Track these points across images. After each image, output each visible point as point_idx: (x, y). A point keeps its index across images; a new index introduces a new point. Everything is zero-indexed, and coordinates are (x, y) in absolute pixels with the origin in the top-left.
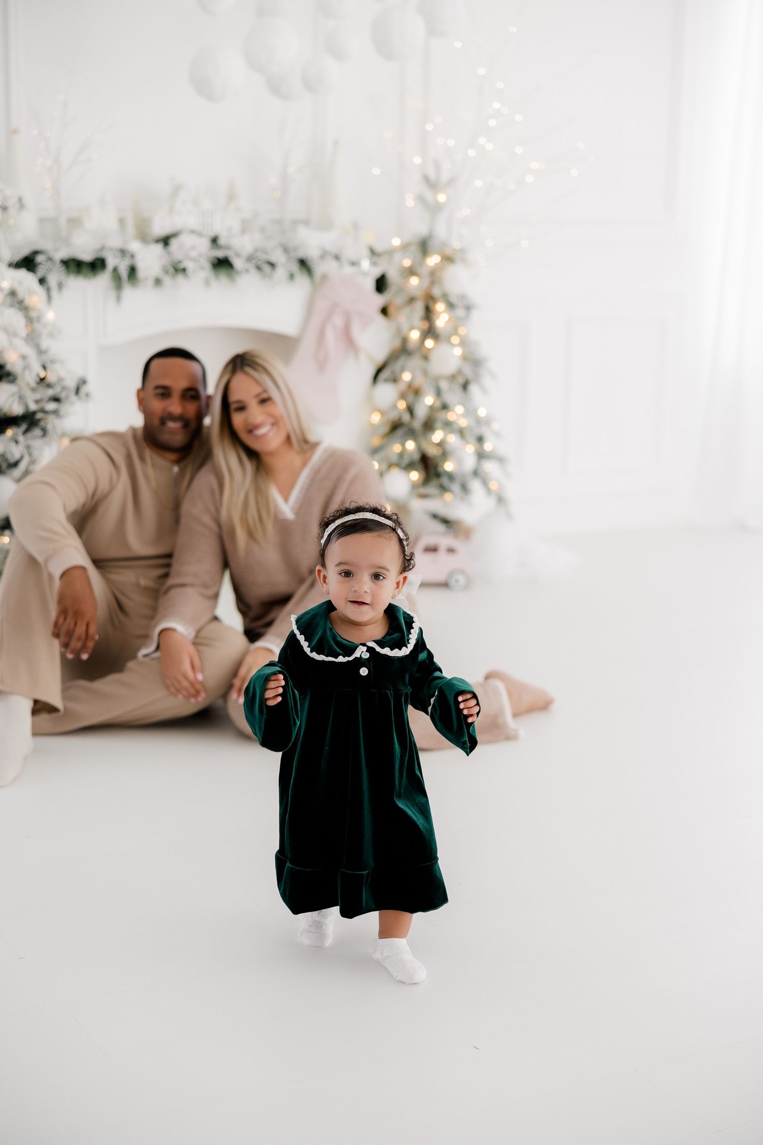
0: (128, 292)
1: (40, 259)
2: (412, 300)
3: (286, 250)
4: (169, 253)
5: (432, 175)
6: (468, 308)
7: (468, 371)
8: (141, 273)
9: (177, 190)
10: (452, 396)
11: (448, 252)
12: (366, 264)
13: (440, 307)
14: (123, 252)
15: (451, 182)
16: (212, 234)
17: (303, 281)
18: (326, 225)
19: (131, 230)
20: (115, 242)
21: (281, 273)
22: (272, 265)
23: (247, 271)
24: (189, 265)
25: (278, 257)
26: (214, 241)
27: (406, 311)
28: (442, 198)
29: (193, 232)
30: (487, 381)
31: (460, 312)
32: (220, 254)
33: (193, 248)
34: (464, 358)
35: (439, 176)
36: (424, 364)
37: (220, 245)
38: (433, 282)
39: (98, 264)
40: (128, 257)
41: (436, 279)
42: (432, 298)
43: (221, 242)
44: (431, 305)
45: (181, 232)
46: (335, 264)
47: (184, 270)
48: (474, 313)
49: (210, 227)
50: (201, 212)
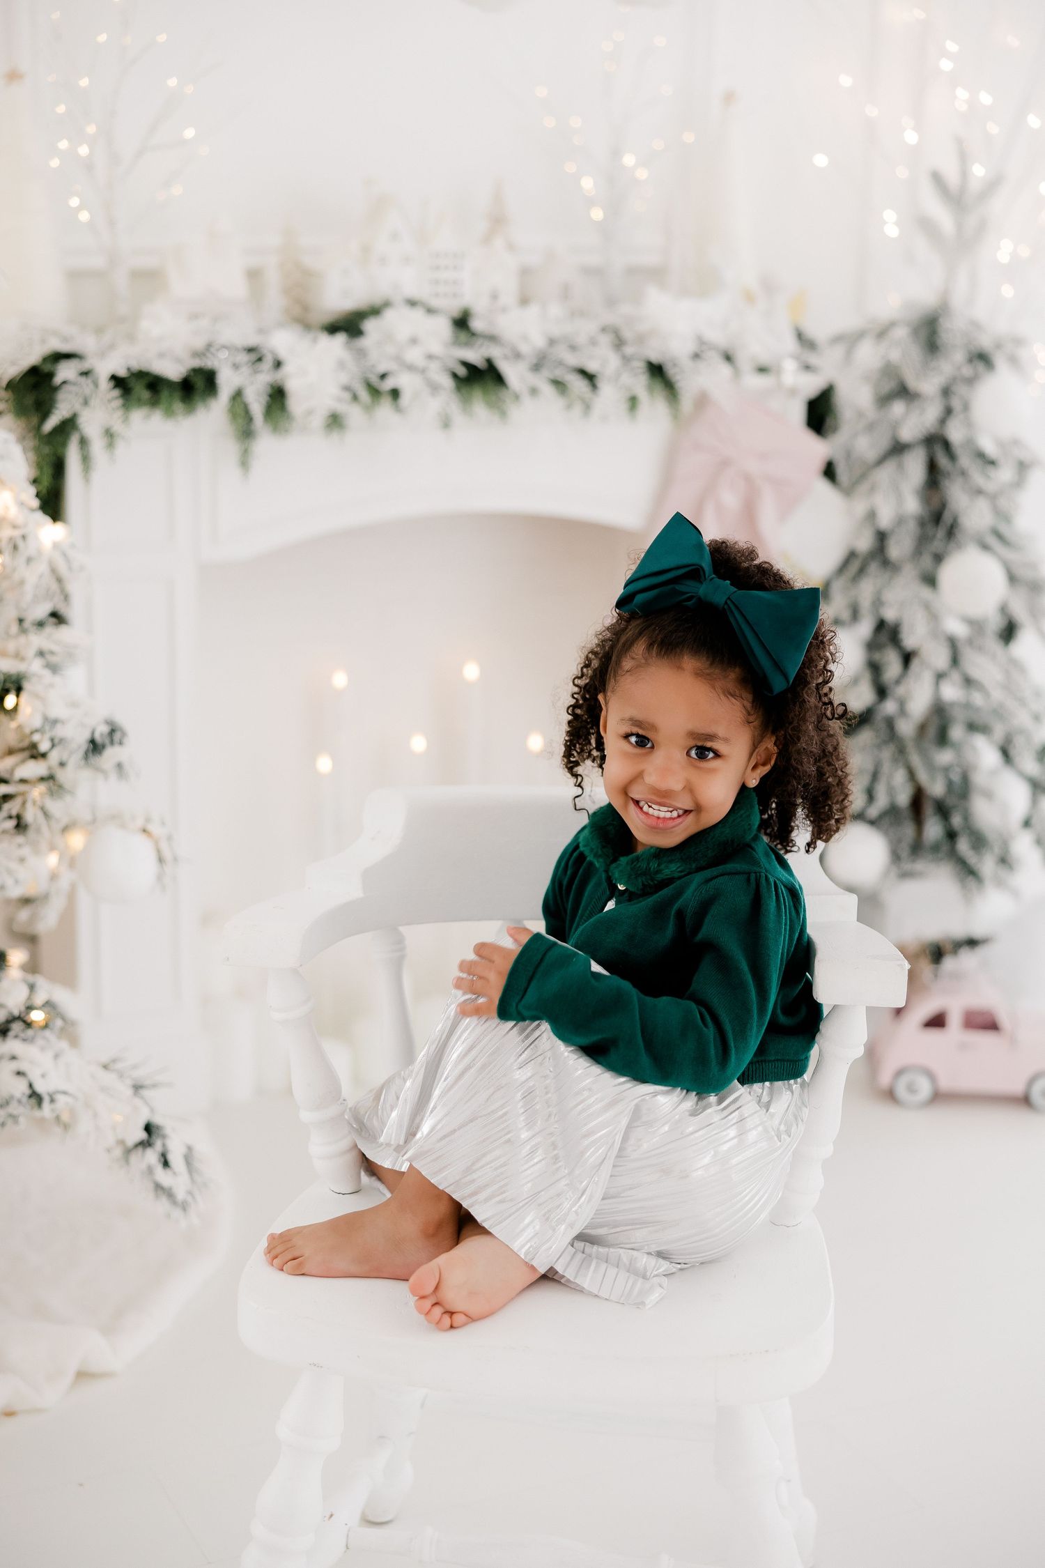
0: (266, 443)
1: (65, 372)
2: (899, 448)
3: (619, 343)
4: (361, 354)
5: (951, 171)
6: (1023, 467)
7: (1019, 611)
8: (296, 404)
9: (381, 205)
10: (983, 665)
12: (793, 372)
14: (255, 354)
16: (454, 307)
17: (655, 408)
18: (705, 281)
19: (275, 301)
20: (239, 332)
21: (609, 395)
22: (589, 377)
23: (534, 391)
24: (403, 381)
25: (602, 360)
26: (461, 322)
27: (885, 474)
29: (412, 303)
31: (1005, 476)
32: (475, 356)
33: (414, 341)
34: (1012, 579)
35: (964, 174)
36: (926, 592)
37: (473, 334)
38: (948, 411)
39: (199, 383)
40: (268, 364)
41: (956, 403)
42: (946, 445)
43: (477, 324)
44: (943, 461)
45: (387, 304)
46: (725, 370)
47: (395, 394)
48: (1035, 476)
49: (458, 289)
50: (437, 256)
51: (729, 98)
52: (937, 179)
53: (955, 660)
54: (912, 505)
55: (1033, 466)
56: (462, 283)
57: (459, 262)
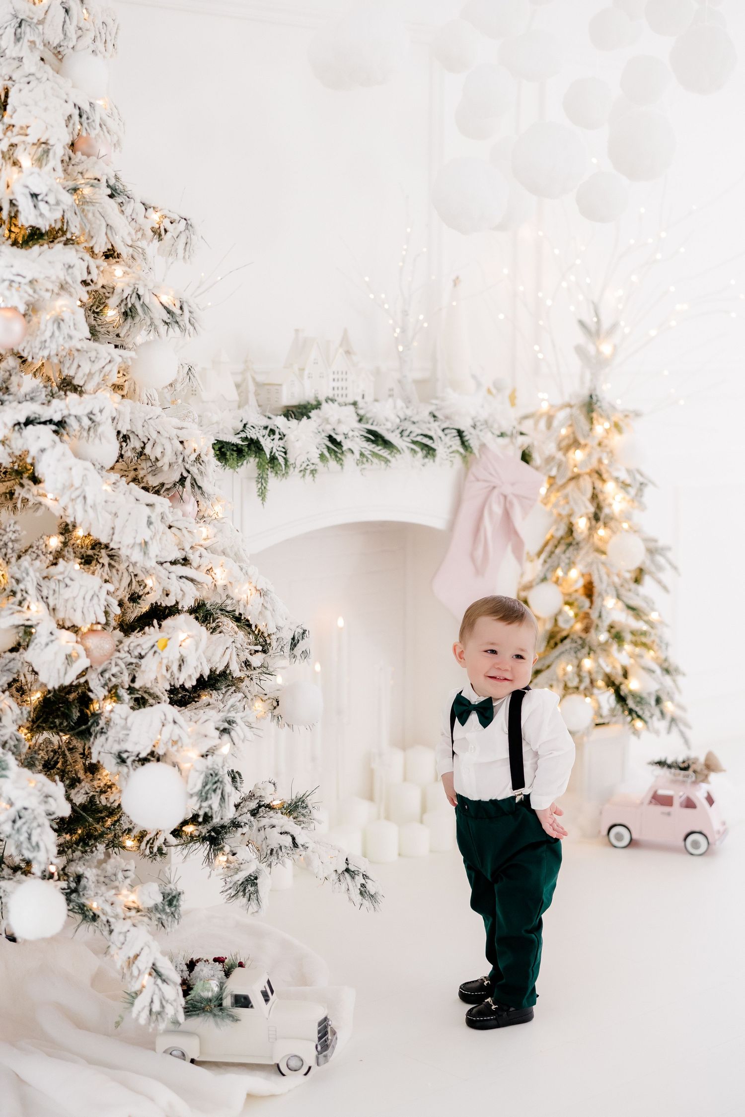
2: (575, 478)
5: (591, 320)
7: (648, 565)
11: (617, 416)
13: (610, 488)
15: (614, 326)
22: (430, 440)
28: (606, 349)
29: (331, 400)
30: (667, 576)
31: (633, 491)
33: (339, 422)
35: (599, 322)
36: (603, 557)
40: (277, 436)
42: (599, 474)
44: (598, 484)
46: (488, 435)
48: (648, 491)
49: (344, 392)
50: (334, 373)
51: (456, 282)
52: (582, 323)
53: (618, 597)
55: (646, 485)
56: (346, 388)
57: (344, 376)
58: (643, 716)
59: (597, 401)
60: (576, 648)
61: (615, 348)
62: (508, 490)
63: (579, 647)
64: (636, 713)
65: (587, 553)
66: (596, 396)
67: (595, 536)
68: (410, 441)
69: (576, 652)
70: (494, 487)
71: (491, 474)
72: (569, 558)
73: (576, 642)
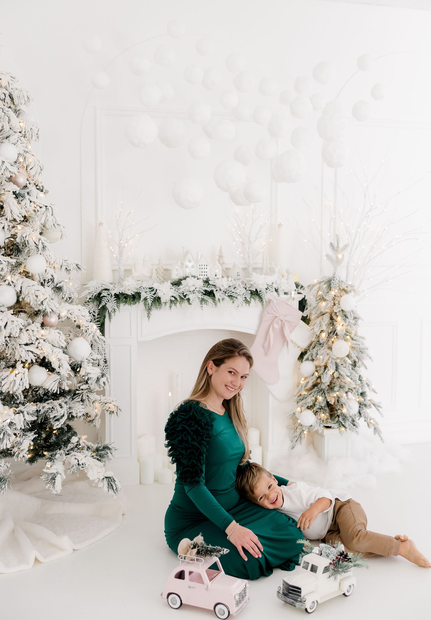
0: (155, 312)
1: (104, 293)
2: (323, 314)
3: (245, 287)
4: (180, 290)
5: (335, 242)
8: (163, 301)
9: (186, 253)
10: (345, 371)
11: (344, 286)
12: (294, 294)
13: (339, 319)
14: (151, 289)
15: (346, 246)
16: (205, 278)
17: (256, 303)
18: (271, 271)
20: (149, 284)
23: (224, 299)
24: (190, 296)
26: (207, 282)
27: (318, 321)
28: (340, 256)
29: (194, 277)
30: (366, 362)
31: (351, 321)
32: (209, 289)
34: (353, 348)
35: (338, 243)
36: (329, 351)
37: (209, 284)
38: (335, 304)
39: (137, 297)
40: (154, 292)
41: (336, 302)
43: (210, 282)
44: (334, 317)
45: (188, 277)
46: (275, 293)
47: (189, 300)
48: (360, 322)
49: (205, 274)
50: (200, 266)
51: (280, 225)
52: (331, 244)
53: (337, 369)
54: (324, 328)
55: (358, 319)
56: (207, 272)
57: (206, 267)
58: (345, 425)
59: (334, 280)
60: (318, 390)
61: (343, 256)
62: (283, 318)
63: (320, 391)
64: (342, 423)
65: (325, 348)
66: (334, 277)
67: (330, 341)
68: (227, 295)
69: (318, 392)
70: (276, 317)
71: (274, 311)
72: (317, 350)
73: (319, 388)
